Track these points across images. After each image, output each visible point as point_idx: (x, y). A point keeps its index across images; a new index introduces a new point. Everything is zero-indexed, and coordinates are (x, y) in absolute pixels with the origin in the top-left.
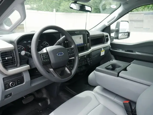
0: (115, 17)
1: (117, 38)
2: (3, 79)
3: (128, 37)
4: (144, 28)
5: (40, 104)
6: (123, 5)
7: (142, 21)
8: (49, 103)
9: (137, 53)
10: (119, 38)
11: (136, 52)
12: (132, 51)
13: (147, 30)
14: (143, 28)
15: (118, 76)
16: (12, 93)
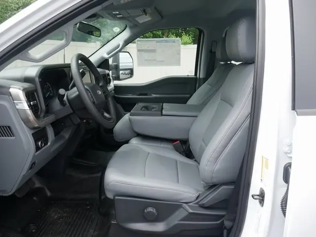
0: (119, 45)
1: (118, 78)
2: (33, 134)
3: (131, 77)
4: (157, 60)
5: (35, 198)
6: (131, 28)
7: (154, 51)
8: (49, 194)
9: (154, 96)
10: (121, 78)
11: (152, 95)
12: (146, 95)
13: (162, 63)
14: (155, 60)
15: (162, 115)
16: (36, 162)
